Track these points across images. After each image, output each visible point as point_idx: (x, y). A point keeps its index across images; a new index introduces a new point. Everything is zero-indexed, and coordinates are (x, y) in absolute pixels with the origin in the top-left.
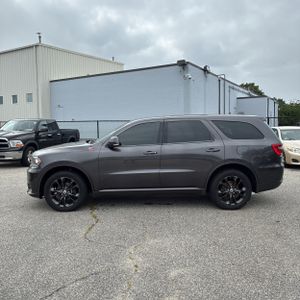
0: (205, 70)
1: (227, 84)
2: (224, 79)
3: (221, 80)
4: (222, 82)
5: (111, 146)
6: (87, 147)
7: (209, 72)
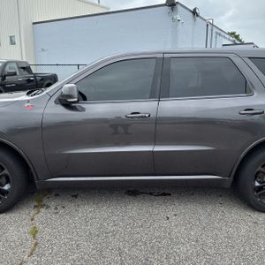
0: (194, 12)
1: (215, 30)
2: (212, 24)
3: (209, 25)
4: (209, 26)
5: (65, 102)
6: (23, 102)
7: (198, 16)
